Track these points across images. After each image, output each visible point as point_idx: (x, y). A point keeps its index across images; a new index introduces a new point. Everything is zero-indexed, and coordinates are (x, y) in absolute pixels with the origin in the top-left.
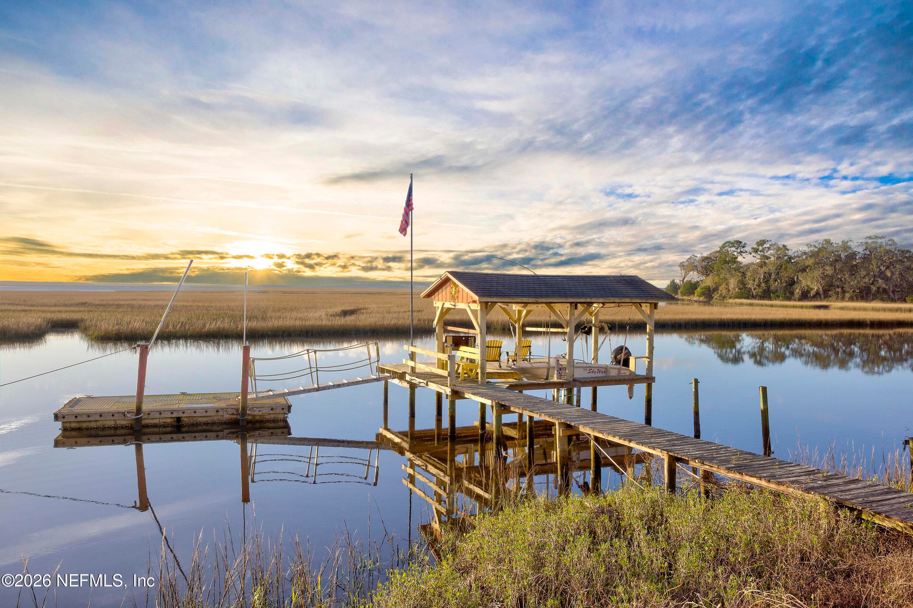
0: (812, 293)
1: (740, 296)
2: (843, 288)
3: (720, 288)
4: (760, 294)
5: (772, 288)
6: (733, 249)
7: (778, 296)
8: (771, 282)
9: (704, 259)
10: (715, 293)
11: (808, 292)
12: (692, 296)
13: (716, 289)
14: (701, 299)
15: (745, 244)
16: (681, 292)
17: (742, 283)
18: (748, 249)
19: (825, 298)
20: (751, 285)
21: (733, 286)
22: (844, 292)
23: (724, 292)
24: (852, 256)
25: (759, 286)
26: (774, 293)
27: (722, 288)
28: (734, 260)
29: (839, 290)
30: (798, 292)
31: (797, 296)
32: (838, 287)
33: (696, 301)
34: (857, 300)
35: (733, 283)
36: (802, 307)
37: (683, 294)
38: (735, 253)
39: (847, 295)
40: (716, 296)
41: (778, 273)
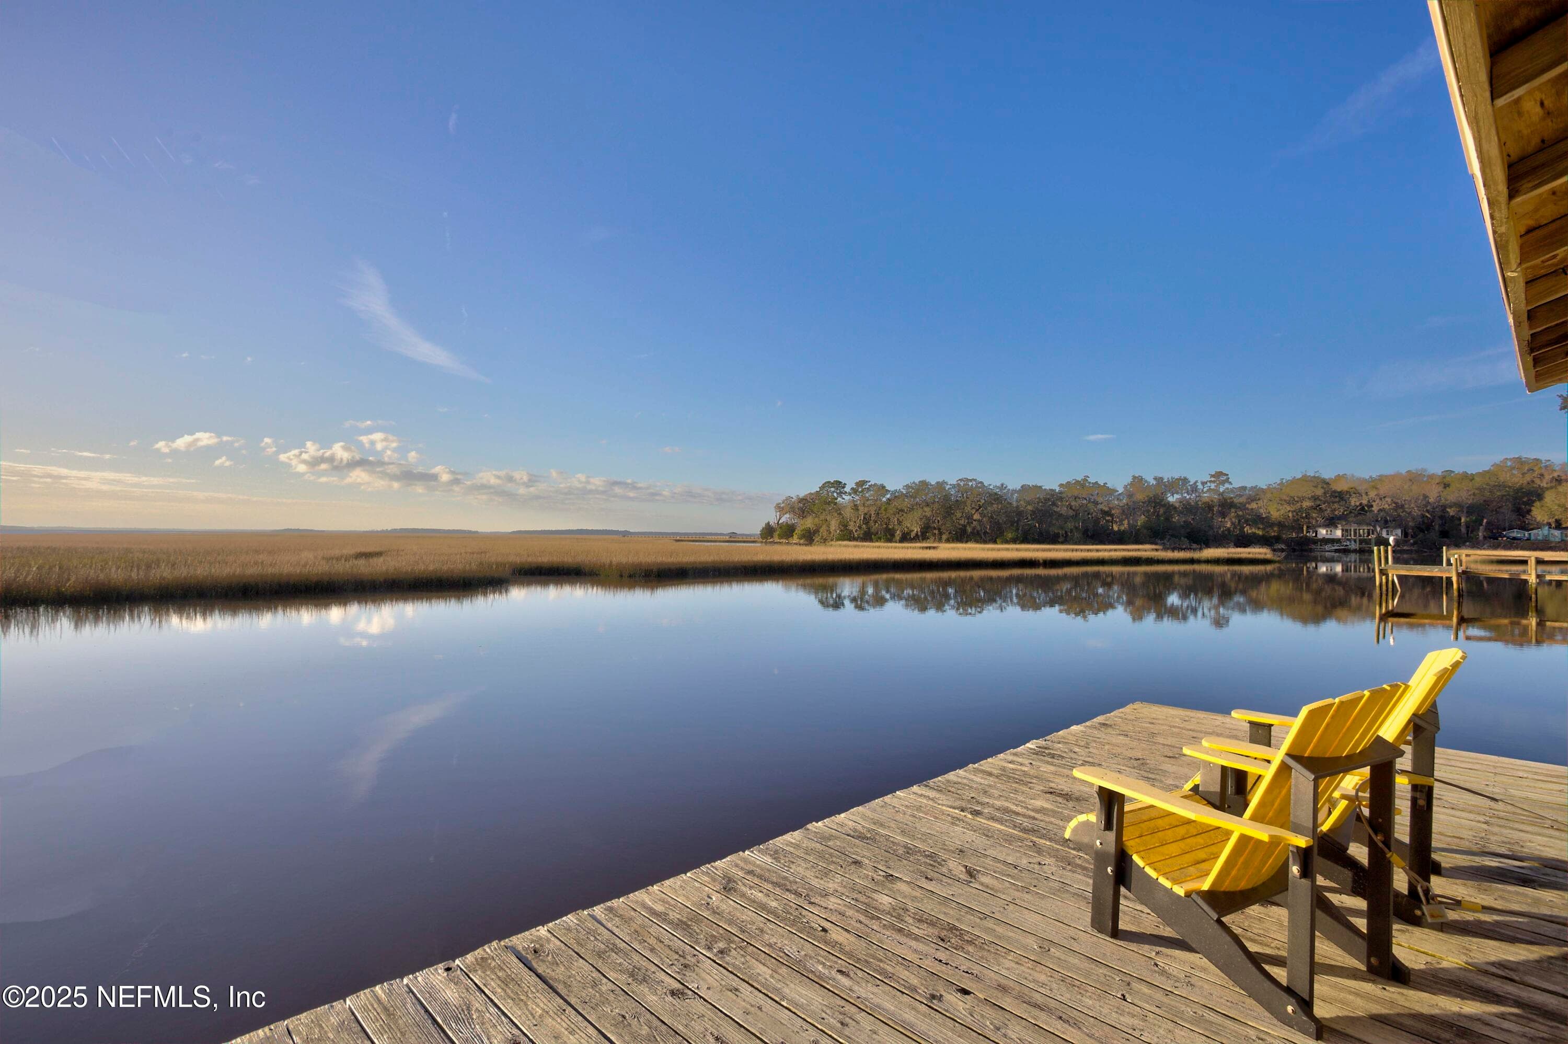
0: (913, 535)
1: (842, 538)
2: (939, 529)
3: (821, 530)
4: (861, 536)
5: (872, 530)
6: (833, 489)
7: (880, 538)
8: (872, 523)
9: (801, 500)
10: (816, 535)
11: (909, 533)
12: (791, 539)
13: (816, 531)
14: (802, 541)
15: (845, 484)
16: (779, 535)
17: (844, 525)
18: (847, 489)
19: (923, 540)
20: (851, 527)
21: (834, 528)
22: (941, 534)
23: (825, 534)
24: (947, 497)
25: (860, 527)
26: (875, 535)
27: (823, 530)
28: (833, 502)
29: (936, 532)
30: (898, 534)
31: (898, 538)
32: (935, 528)
33: (796, 544)
34: (953, 541)
35: (834, 524)
36: (902, 548)
37: (781, 537)
38: (835, 494)
39: (944, 537)
40: (817, 538)
41: (878, 514)
